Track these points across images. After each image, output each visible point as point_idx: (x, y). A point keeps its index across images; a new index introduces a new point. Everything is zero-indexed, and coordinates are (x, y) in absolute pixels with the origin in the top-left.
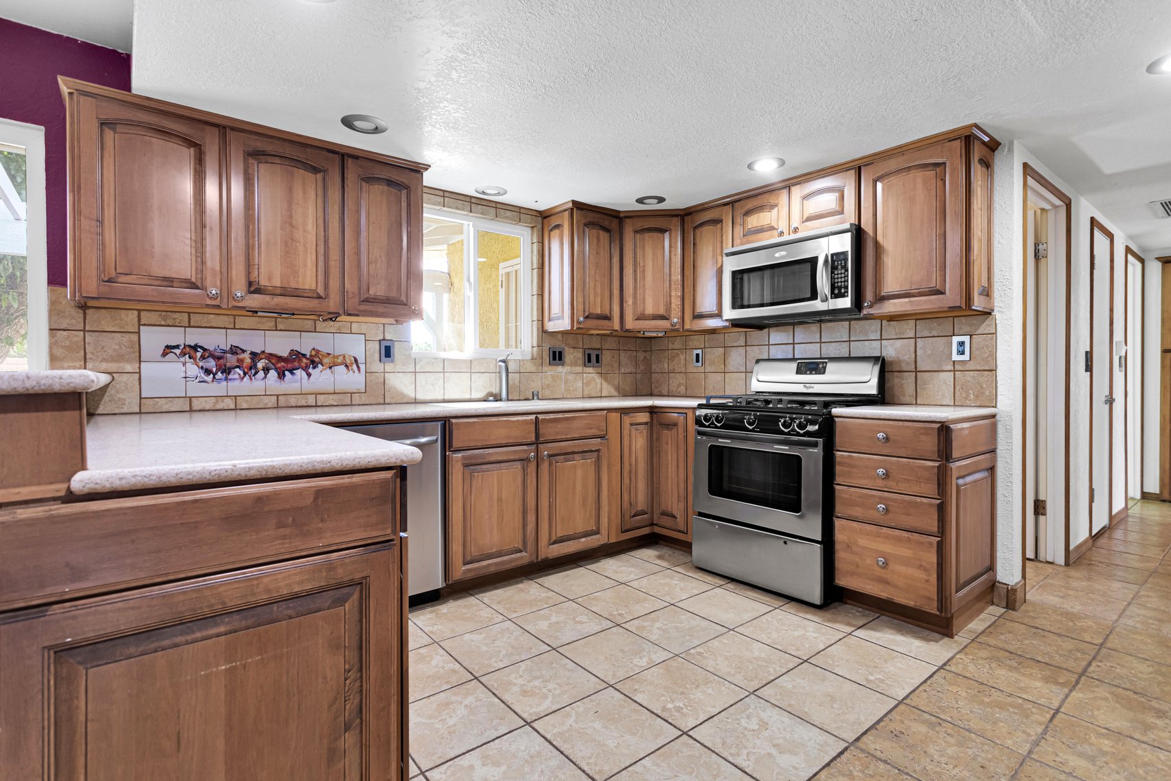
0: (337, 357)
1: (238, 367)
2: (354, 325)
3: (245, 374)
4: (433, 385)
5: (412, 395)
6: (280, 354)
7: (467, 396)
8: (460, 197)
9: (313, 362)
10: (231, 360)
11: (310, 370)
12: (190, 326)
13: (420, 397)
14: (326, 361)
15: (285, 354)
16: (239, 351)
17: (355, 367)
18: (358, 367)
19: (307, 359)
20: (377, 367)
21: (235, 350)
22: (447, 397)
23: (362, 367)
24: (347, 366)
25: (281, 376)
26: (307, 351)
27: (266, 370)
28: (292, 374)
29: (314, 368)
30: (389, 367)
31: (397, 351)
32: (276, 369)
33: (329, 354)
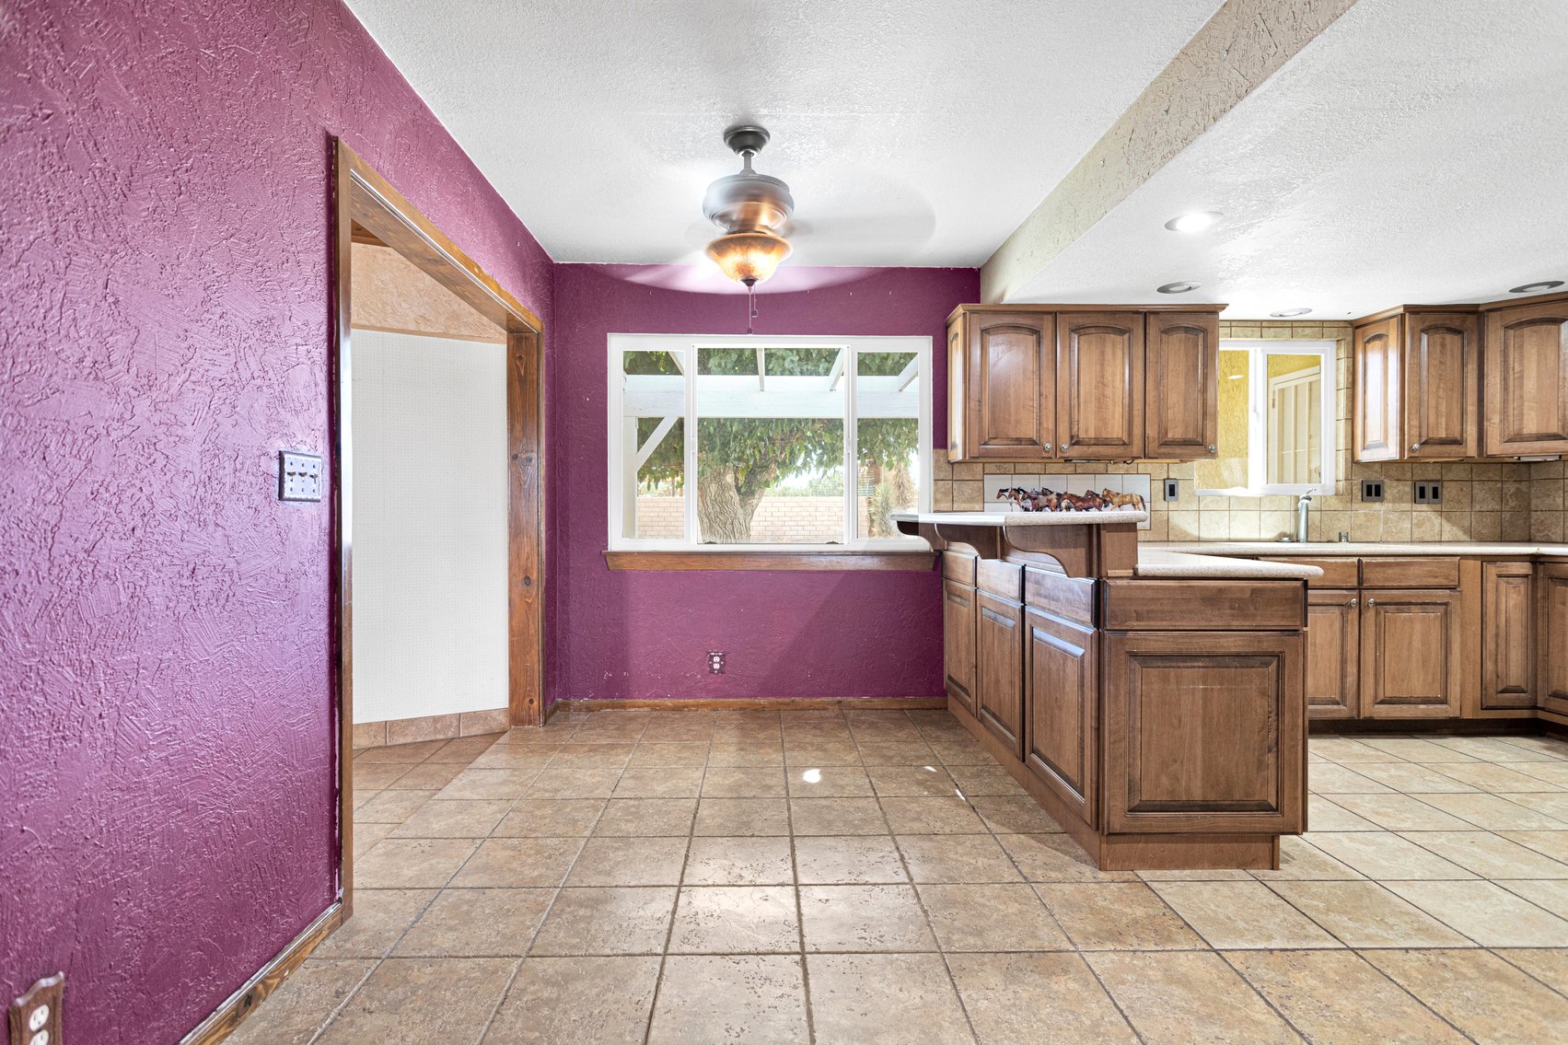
0: (1125, 496)
1: (1047, 506)
2: (1140, 466)
4: (1217, 523)
5: (1195, 533)
6: (1079, 495)
7: (1256, 536)
8: (1249, 324)
9: (1105, 501)
10: (1043, 500)
11: (1103, 509)
12: (1015, 474)
14: (1116, 500)
15: (1082, 495)
16: (1048, 493)
17: (1141, 505)
18: (1144, 506)
19: (1100, 499)
20: (1161, 505)
21: (1045, 492)
22: (1232, 536)
23: (1148, 505)
24: (1133, 505)
26: (1100, 492)
27: (1068, 509)
28: (1088, 512)
29: (1106, 507)
30: (1173, 505)
31: (1180, 490)
32: (1076, 508)
33: (1118, 494)
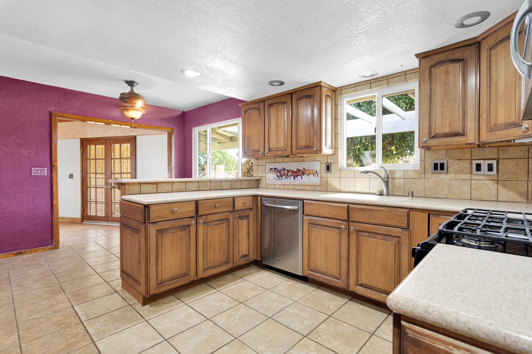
0: (310, 171)
1: (284, 175)
2: (316, 157)
3: (286, 177)
4: (349, 184)
5: (339, 188)
6: (294, 170)
7: (367, 191)
9: (303, 173)
10: (283, 172)
11: (302, 176)
12: (275, 162)
13: (342, 189)
14: (307, 172)
15: (295, 170)
16: (285, 170)
17: (316, 175)
18: (317, 175)
19: (301, 172)
20: (325, 175)
21: (284, 169)
22: (356, 190)
23: (319, 175)
24: (313, 174)
25: (294, 178)
26: (301, 169)
27: (291, 176)
28: (297, 177)
29: (303, 175)
30: (329, 175)
31: (333, 168)
32: (293, 176)
33: (308, 170)
